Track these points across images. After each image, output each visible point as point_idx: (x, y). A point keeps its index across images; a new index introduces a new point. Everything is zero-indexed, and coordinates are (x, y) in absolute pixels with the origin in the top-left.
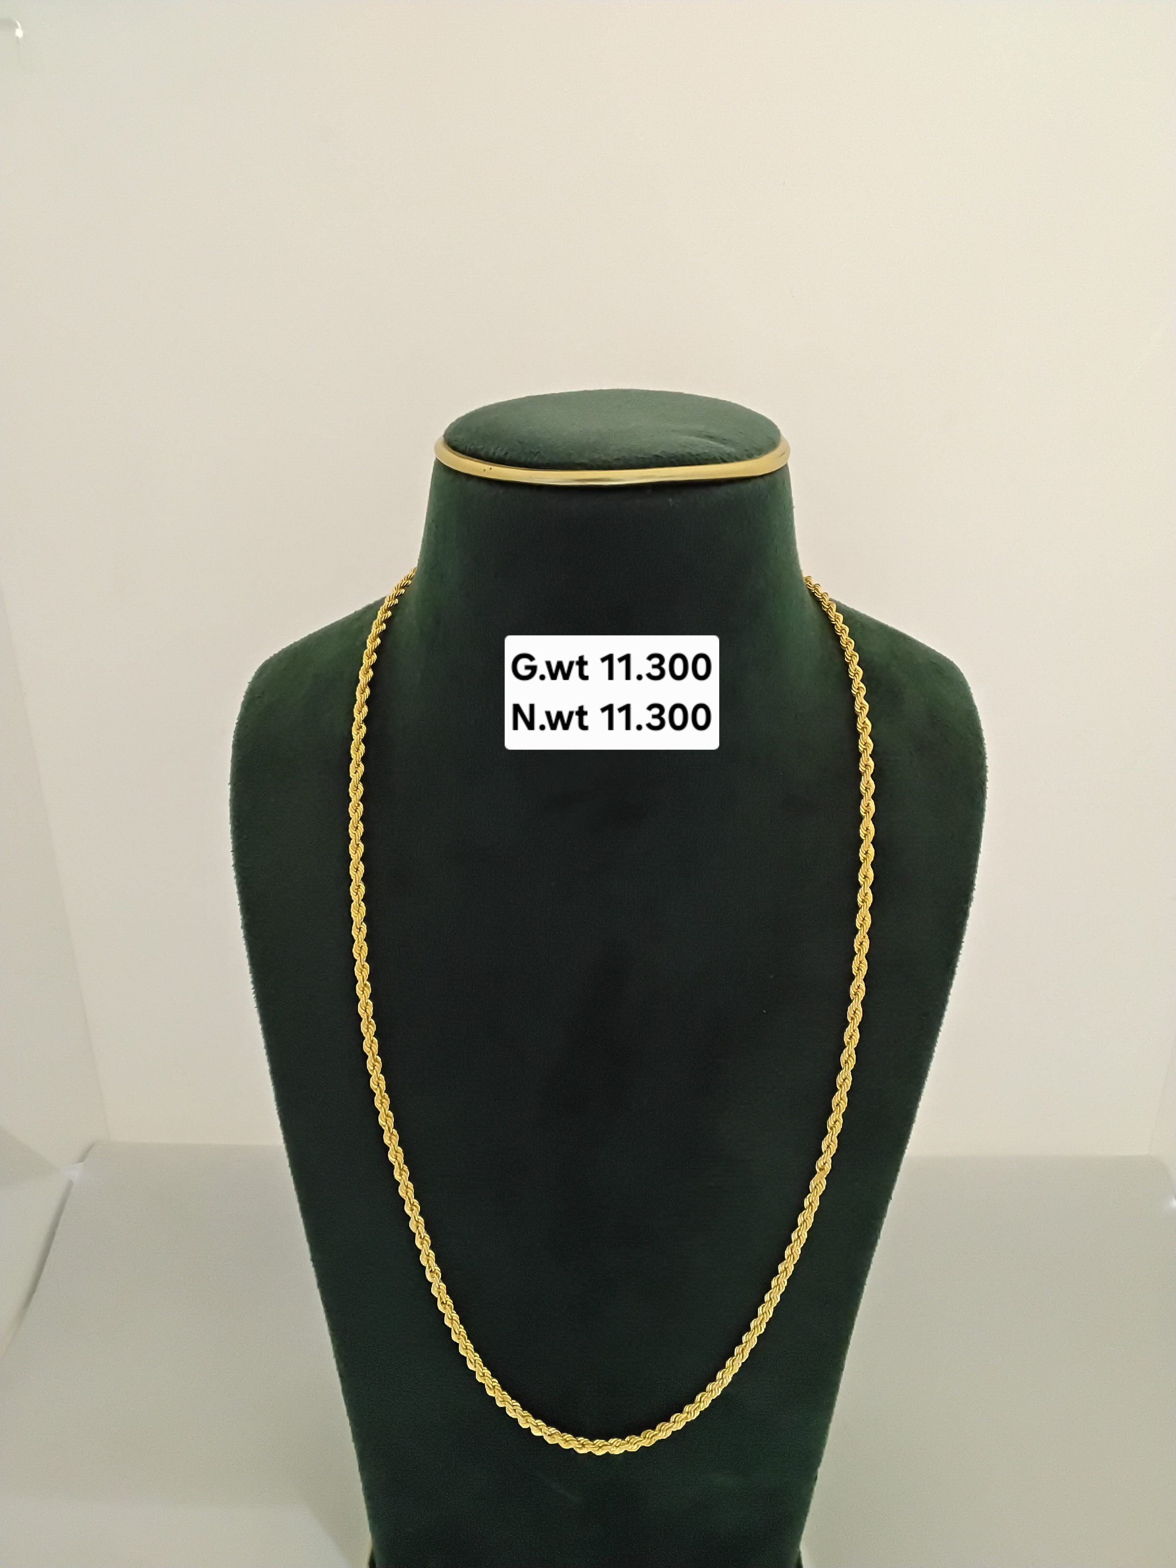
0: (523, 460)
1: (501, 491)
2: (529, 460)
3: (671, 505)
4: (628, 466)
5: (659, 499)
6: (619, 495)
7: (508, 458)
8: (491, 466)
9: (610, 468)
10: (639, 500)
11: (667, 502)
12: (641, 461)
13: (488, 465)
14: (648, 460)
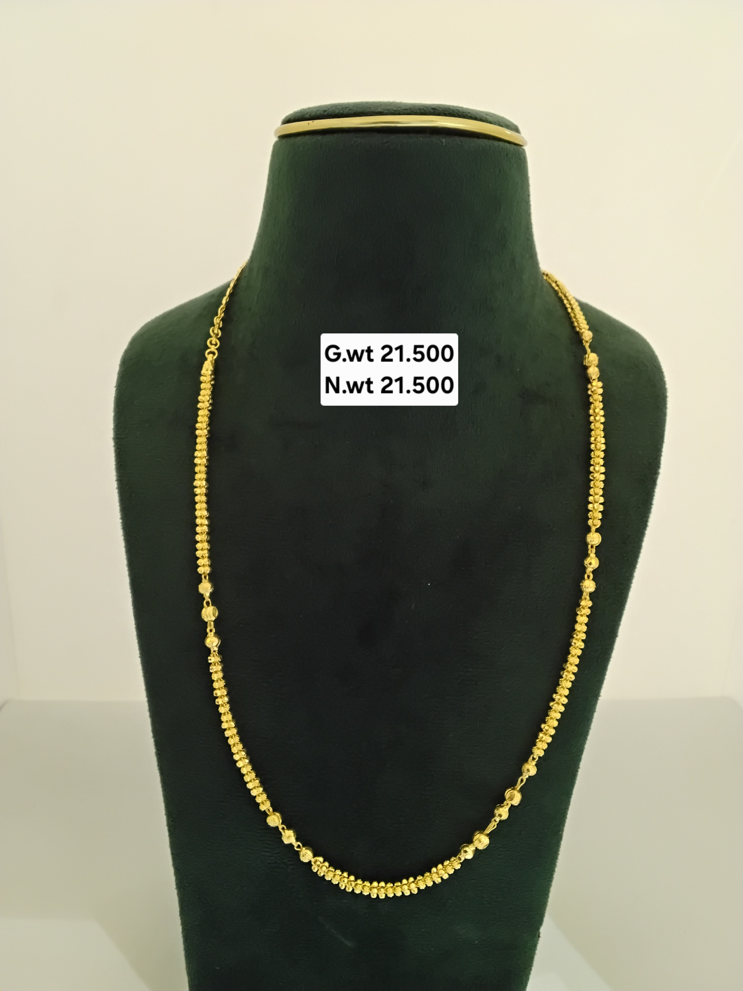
0: (337, 113)
1: (320, 137)
2: (341, 112)
3: (444, 144)
4: (414, 114)
5: (435, 139)
6: (406, 135)
7: (326, 113)
8: (313, 122)
9: (399, 114)
10: (421, 139)
11: (441, 142)
12: (422, 111)
13: (310, 122)
14: (427, 111)
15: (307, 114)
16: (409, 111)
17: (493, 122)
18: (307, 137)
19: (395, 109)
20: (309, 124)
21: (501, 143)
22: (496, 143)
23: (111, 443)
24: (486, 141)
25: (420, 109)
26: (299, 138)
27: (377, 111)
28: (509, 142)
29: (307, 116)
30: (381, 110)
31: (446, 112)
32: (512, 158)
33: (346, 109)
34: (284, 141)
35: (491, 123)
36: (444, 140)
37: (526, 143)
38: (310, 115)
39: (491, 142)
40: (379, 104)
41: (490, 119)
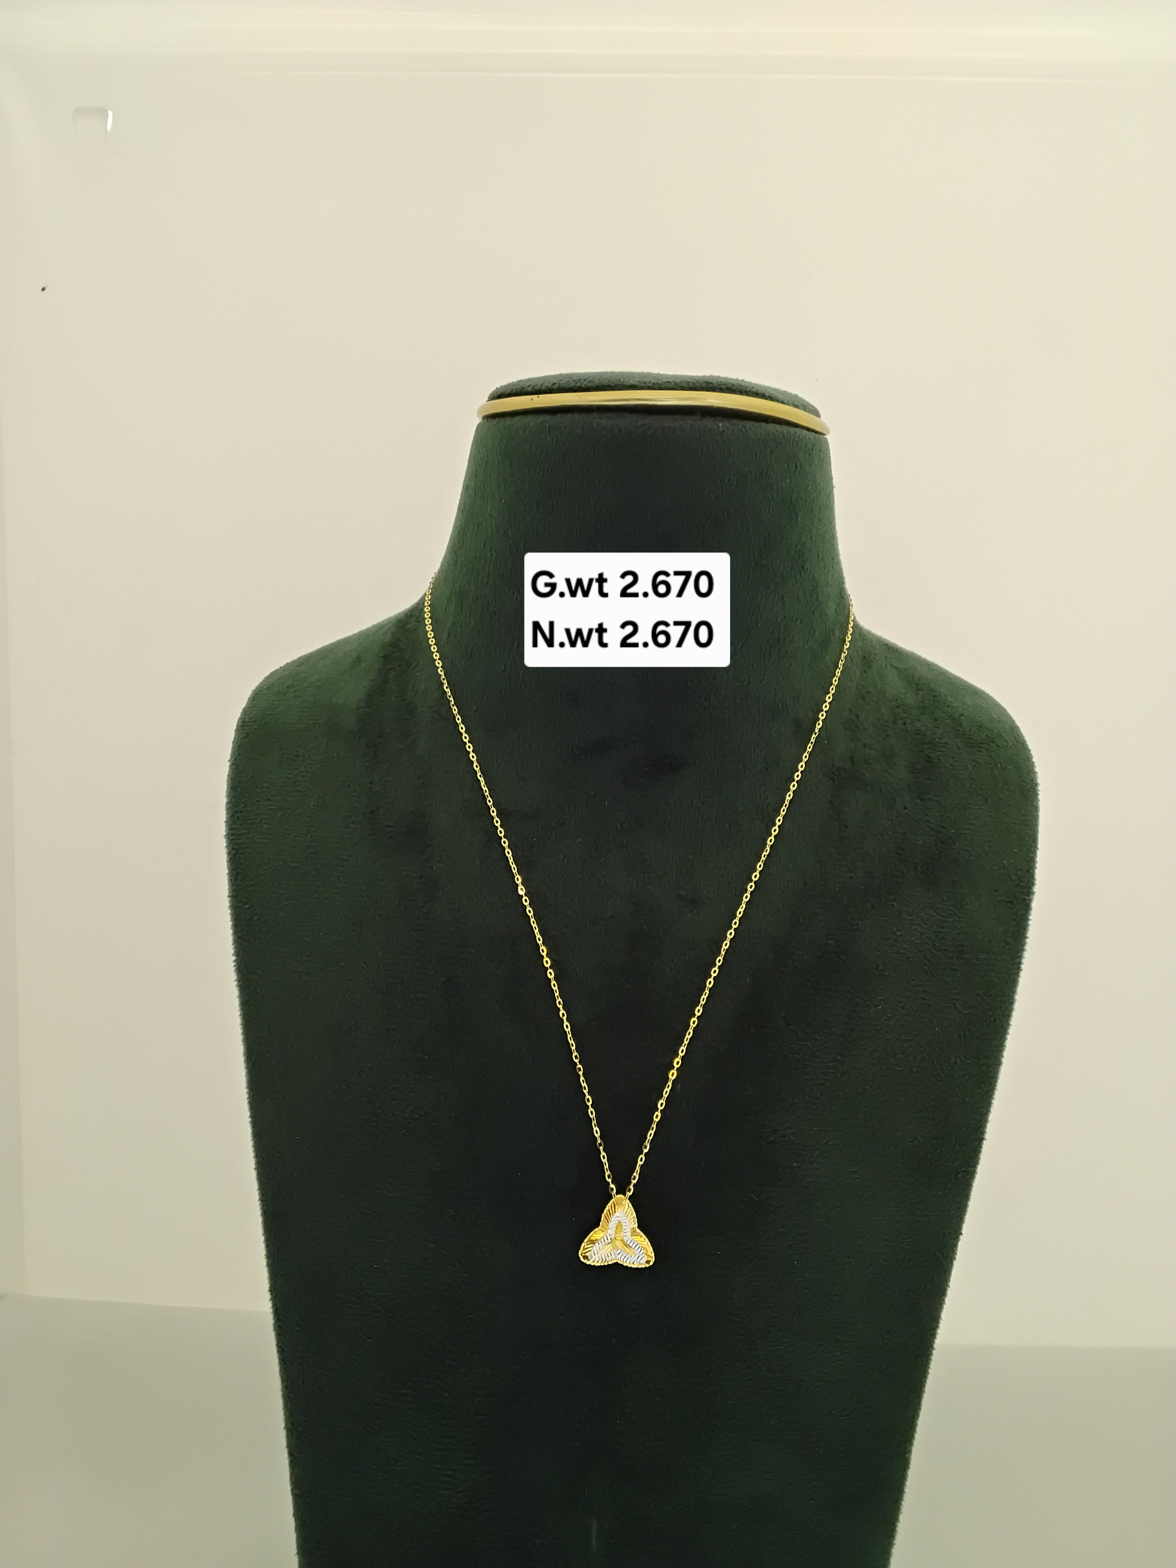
0: (572, 385)
1: (548, 417)
2: (579, 384)
3: (721, 429)
4: (679, 388)
5: (709, 423)
6: (669, 417)
7: (556, 387)
8: (538, 397)
9: (660, 389)
10: (689, 422)
11: (717, 425)
12: (691, 385)
13: (534, 397)
14: (698, 385)
15: (529, 386)
16: (672, 385)
17: (786, 402)
18: (530, 418)
19: (653, 381)
20: (532, 399)
21: (797, 430)
22: (792, 430)
23: (222, 843)
24: (778, 426)
25: (688, 383)
26: (517, 418)
27: (628, 384)
28: (808, 429)
29: (529, 389)
30: (635, 383)
31: (724, 387)
32: (812, 450)
33: (585, 381)
34: (495, 421)
35: (783, 402)
36: (721, 424)
37: (828, 432)
38: (533, 386)
39: (785, 429)
40: (632, 375)
41: (781, 398)
